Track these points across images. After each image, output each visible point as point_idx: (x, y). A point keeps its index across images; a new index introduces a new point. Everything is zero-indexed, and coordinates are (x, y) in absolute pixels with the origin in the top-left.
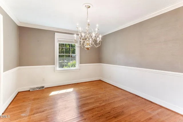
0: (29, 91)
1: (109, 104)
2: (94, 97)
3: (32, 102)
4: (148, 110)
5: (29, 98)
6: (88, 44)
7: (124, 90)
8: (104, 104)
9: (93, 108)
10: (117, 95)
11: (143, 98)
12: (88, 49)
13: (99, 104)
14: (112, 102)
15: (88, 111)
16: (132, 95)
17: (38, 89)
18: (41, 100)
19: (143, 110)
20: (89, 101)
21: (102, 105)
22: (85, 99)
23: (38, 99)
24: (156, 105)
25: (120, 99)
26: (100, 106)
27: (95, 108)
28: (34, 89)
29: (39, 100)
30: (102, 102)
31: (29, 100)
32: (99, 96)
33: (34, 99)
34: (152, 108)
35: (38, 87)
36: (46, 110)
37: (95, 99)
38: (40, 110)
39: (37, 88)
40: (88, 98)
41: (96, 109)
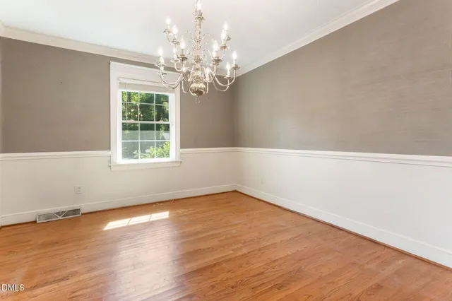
0: (35, 222)
1: (260, 250)
2: (219, 233)
3: (36, 253)
4: (367, 263)
5: (29, 241)
6: (198, 80)
7: (299, 214)
8: (245, 251)
9: (215, 264)
10: (282, 226)
11: (350, 233)
12: (199, 92)
13: (232, 252)
14: (268, 244)
15: (199, 271)
16: (319, 224)
17: (60, 218)
18: (64, 246)
19: (354, 264)
20: (203, 246)
21: (239, 253)
22: (192, 238)
23: (57, 243)
24: (386, 249)
25: (290, 237)
26: (233, 256)
27: (220, 264)
28: (49, 216)
29: (58, 247)
30: (240, 245)
31: (29, 248)
32: (234, 232)
33: (44, 245)
34: (378, 257)
35: (63, 212)
36: (75, 274)
37: (222, 238)
38: (57, 274)
39: (59, 214)
40: (201, 236)
41: (224, 265)
